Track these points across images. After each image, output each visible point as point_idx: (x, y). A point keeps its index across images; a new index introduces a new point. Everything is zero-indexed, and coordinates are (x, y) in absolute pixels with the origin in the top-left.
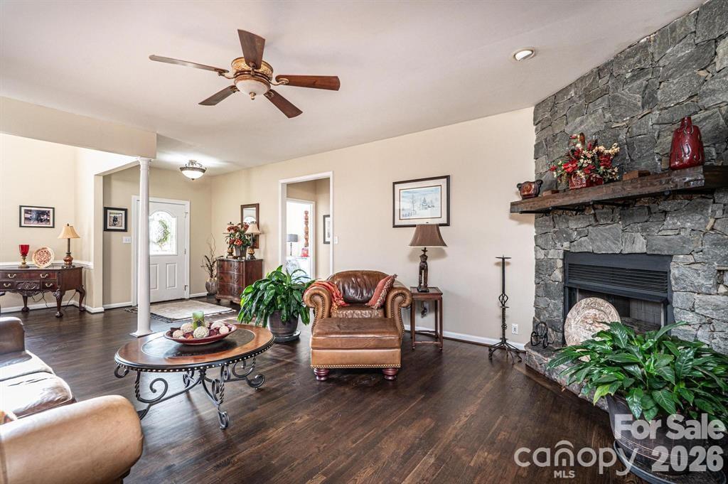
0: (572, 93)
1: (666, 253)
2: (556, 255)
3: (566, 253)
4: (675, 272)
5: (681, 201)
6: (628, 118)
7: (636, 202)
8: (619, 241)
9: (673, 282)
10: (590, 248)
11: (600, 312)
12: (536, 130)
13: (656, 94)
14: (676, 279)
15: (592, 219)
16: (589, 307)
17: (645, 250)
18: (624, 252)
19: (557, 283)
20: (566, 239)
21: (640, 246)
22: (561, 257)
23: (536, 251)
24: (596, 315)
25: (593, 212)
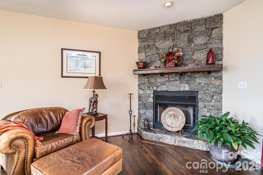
0: (158, 31)
1: (196, 90)
2: (150, 92)
3: (154, 91)
4: (199, 96)
5: (201, 74)
6: (183, 45)
7: (185, 74)
8: (179, 87)
9: (199, 100)
10: (166, 89)
11: (175, 112)
12: (138, 41)
13: (193, 40)
14: (200, 99)
15: (167, 79)
16: (170, 111)
17: (189, 90)
18: (181, 90)
19: (150, 103)
20: (154, 86)
21: (187, 88)
22: (153, 93)
23: (139, 91)
24: (173, 114)
25: (168, 76)
